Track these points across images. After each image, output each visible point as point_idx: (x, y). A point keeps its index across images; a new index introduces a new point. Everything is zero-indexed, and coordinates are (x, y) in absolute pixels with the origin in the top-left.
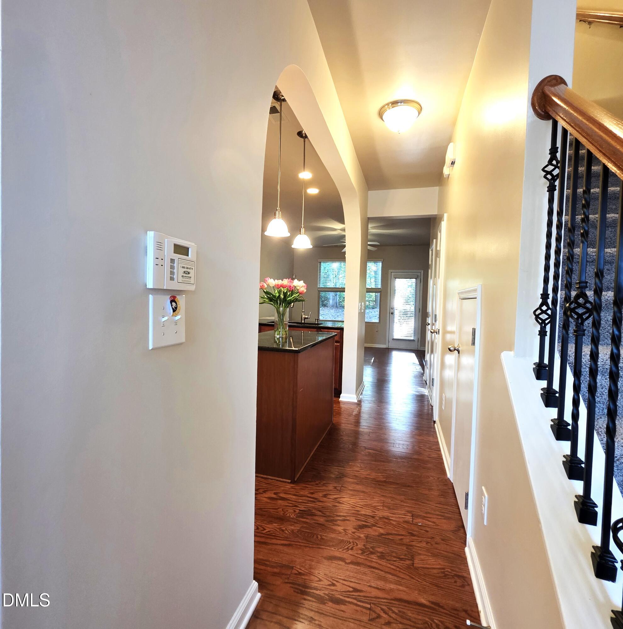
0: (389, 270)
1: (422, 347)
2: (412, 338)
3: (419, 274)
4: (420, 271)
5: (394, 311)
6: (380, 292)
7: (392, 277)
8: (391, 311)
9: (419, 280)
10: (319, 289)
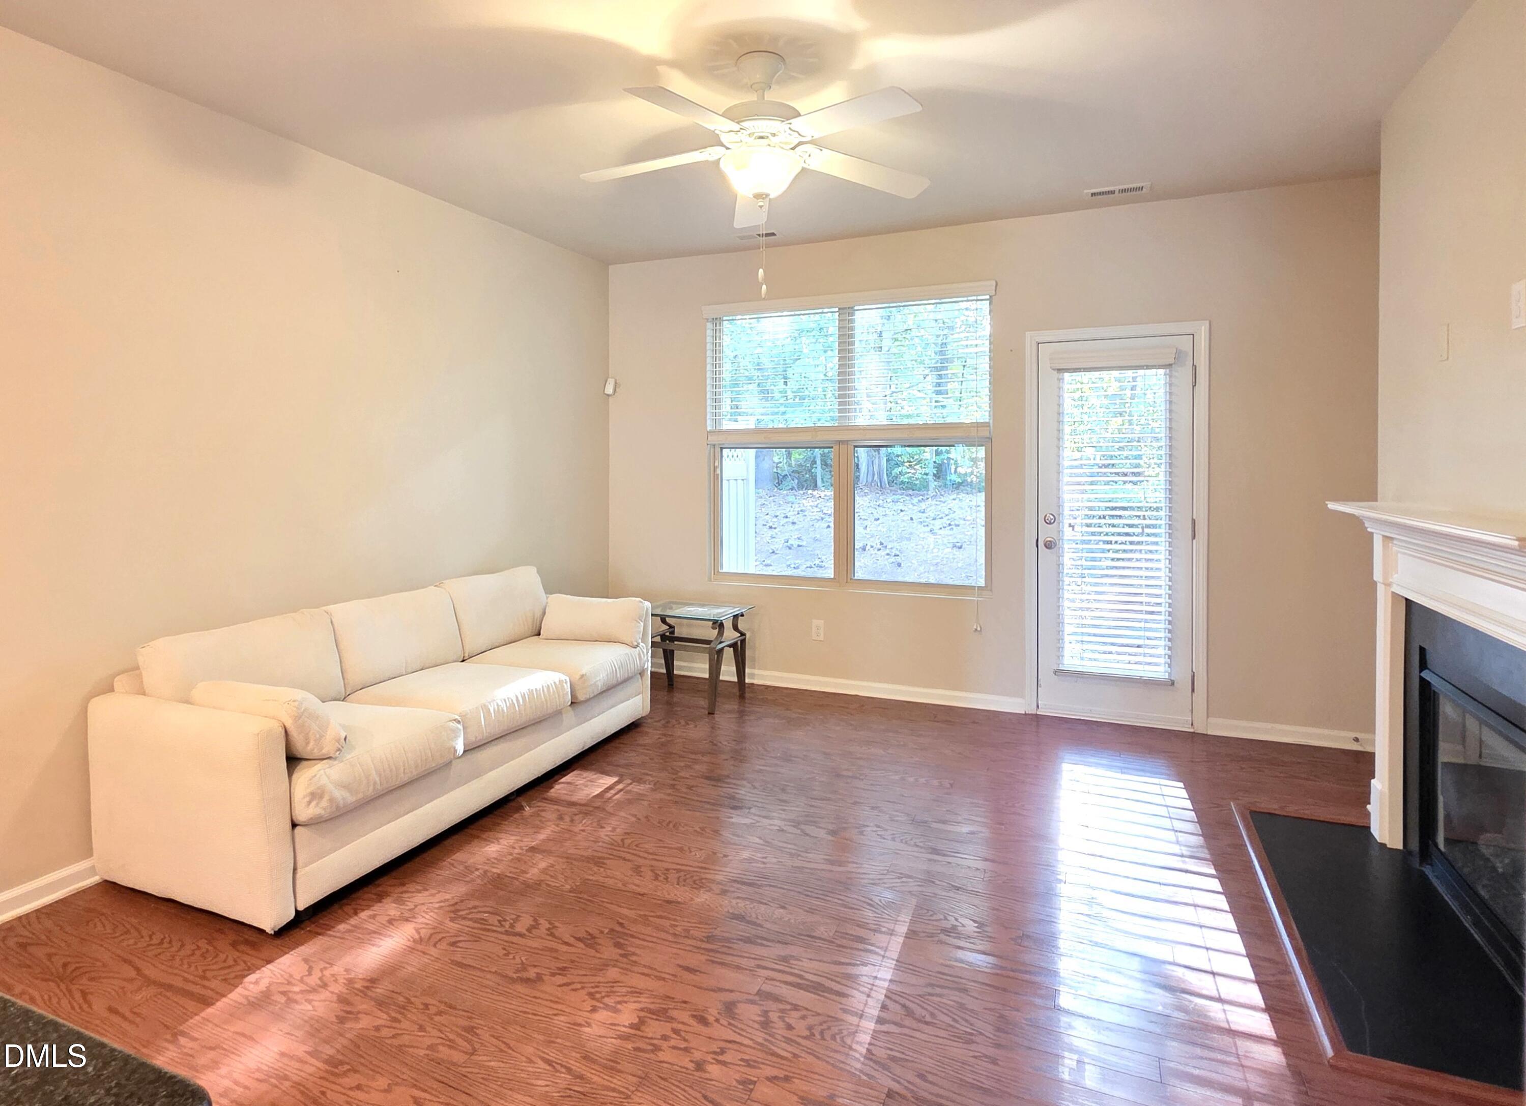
0: (1028, 334)
1: (1211, 720)
2: (1160, 672)
3: (1185, 344)
4: (1187, 327)
5: (1060, 532)
6: (987, 441)
7: (1045, 364)
8: (1047, 533)
9: (1184, 373)
10: (713, 439)
